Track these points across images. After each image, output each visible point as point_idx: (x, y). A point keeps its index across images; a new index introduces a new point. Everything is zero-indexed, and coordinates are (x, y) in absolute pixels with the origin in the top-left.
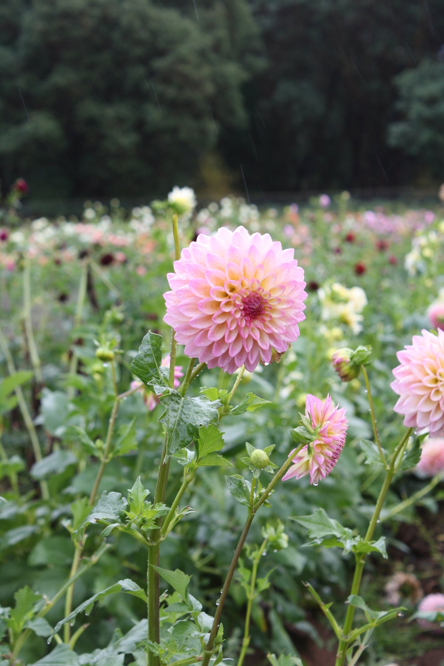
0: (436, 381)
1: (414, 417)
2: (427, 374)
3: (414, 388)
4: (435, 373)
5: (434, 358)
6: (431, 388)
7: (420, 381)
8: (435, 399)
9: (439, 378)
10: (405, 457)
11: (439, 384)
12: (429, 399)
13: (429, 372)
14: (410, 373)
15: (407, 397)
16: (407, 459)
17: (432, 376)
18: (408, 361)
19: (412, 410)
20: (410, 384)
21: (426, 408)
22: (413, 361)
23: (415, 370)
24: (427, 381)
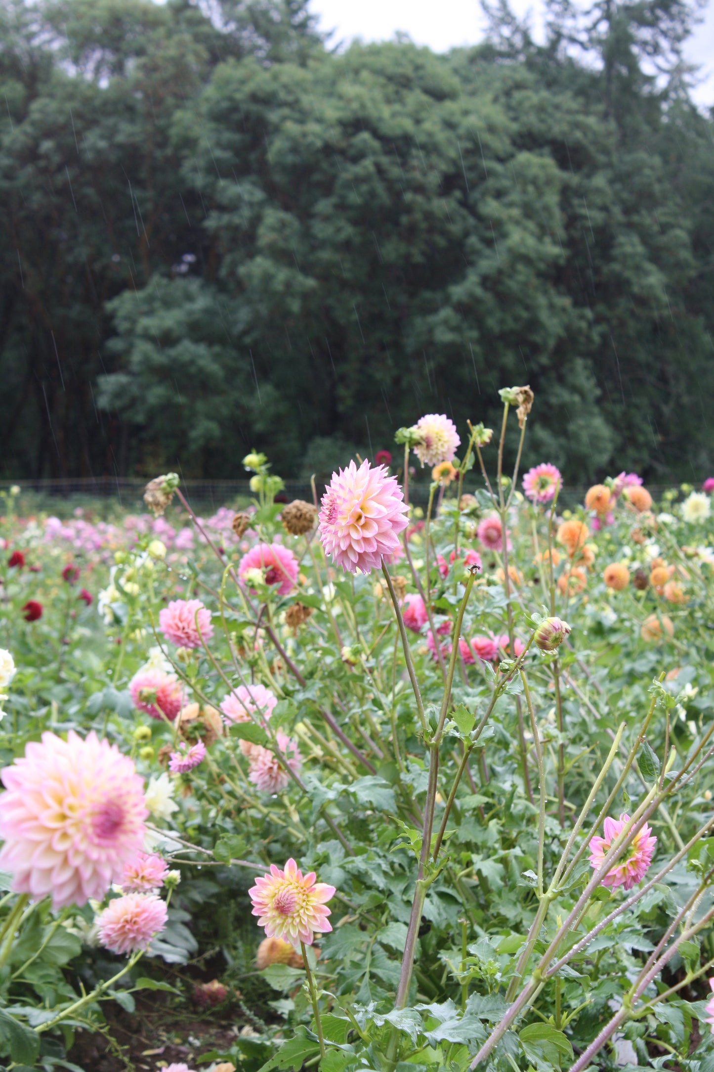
0: (64, 817)
1: (27, 877)
2: (48, 807)
3: (28, 830)
4: (60, 802)
5: (60, 779)
6: (54, 830)
7: (36, 818)
8: (61, 846)
9: (68, 813)
10: (16, 942)
11: (68, 822)
12: (50, 849)
13: (51, 801)
14: (19, 804)
15: (17, 843)
16: (20, 945)
17: (56, 808)
18: (18, 784)
19: (24, 866)
20: (21, 821)
21: (46, 863)
22: (27, 785)
23: (29, 800)
24: (48, 819)
